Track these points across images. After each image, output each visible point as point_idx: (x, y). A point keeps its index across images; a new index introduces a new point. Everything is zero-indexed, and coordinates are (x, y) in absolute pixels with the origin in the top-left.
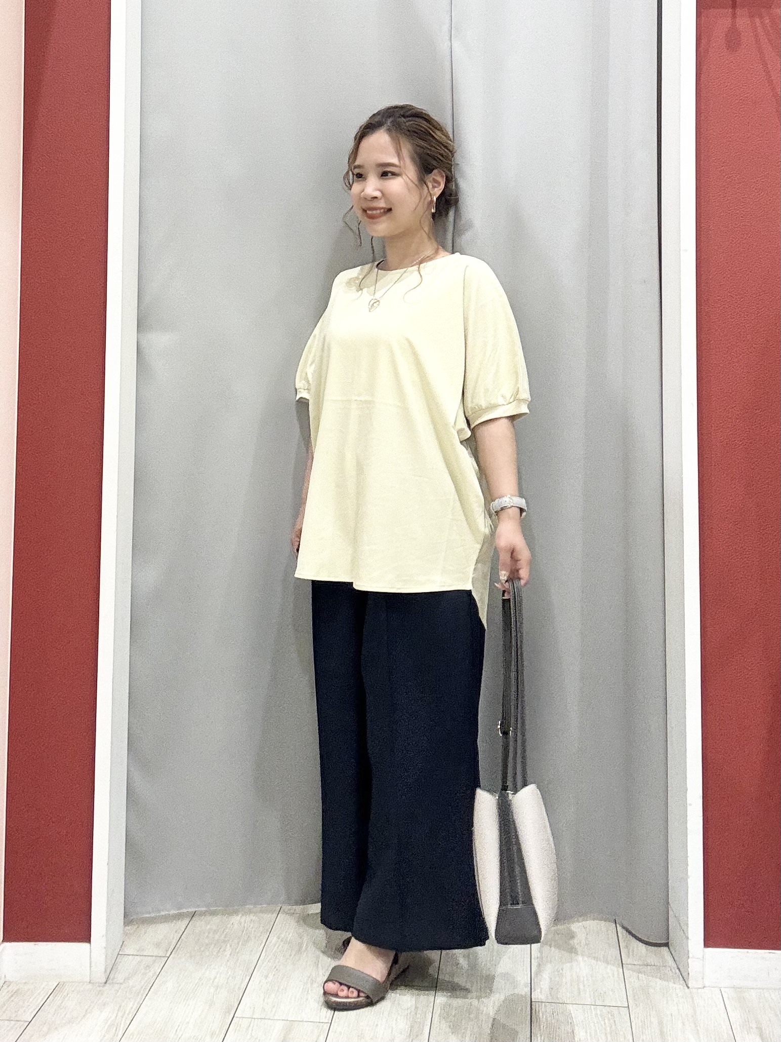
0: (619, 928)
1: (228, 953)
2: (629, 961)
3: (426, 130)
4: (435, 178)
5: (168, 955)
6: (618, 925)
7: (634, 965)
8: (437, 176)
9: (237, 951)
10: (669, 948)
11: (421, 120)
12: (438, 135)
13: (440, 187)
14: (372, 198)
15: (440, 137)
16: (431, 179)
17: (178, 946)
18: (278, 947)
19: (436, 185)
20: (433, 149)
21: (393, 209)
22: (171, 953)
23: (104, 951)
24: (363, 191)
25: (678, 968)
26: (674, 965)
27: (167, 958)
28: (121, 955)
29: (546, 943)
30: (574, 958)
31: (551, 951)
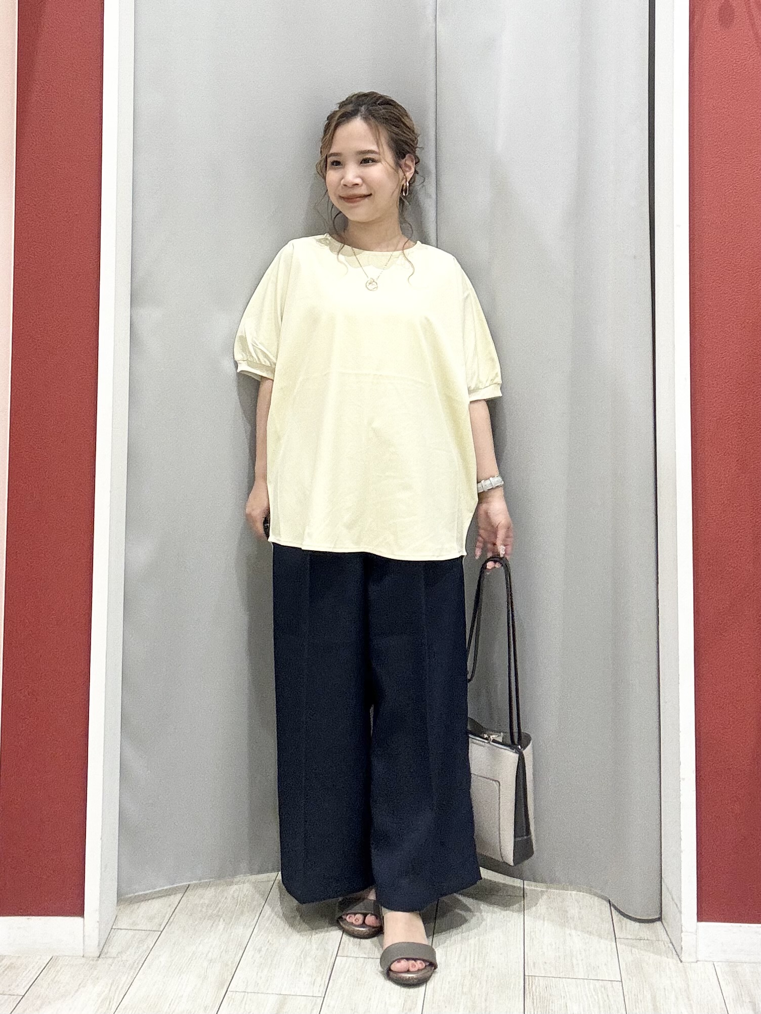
0: (613, 910)
1: (221, 928)
2: (621, 937)
3: (398, 117)
4: (408, 162)
5: (161, 930)
7: (627, 939)
9: (230, 925)
10: (662, 923)
11: (391, 107)
13: (410, 171)
14: (352, 185)
15: (408, 122)
16: (405, 164)
17: (171, 920)
18: (271, 921)
19: (408, 169)
20: (404, 135)
21: (373, 194)
22: (164, 928)
23: (97, 925)
24: (343, 178)
25: (671, 943)
26: (667, 939)
27: (160, 933)
28: (115, 929)
29: (539, 917)
30: (568, 933)
31: (544, 925)
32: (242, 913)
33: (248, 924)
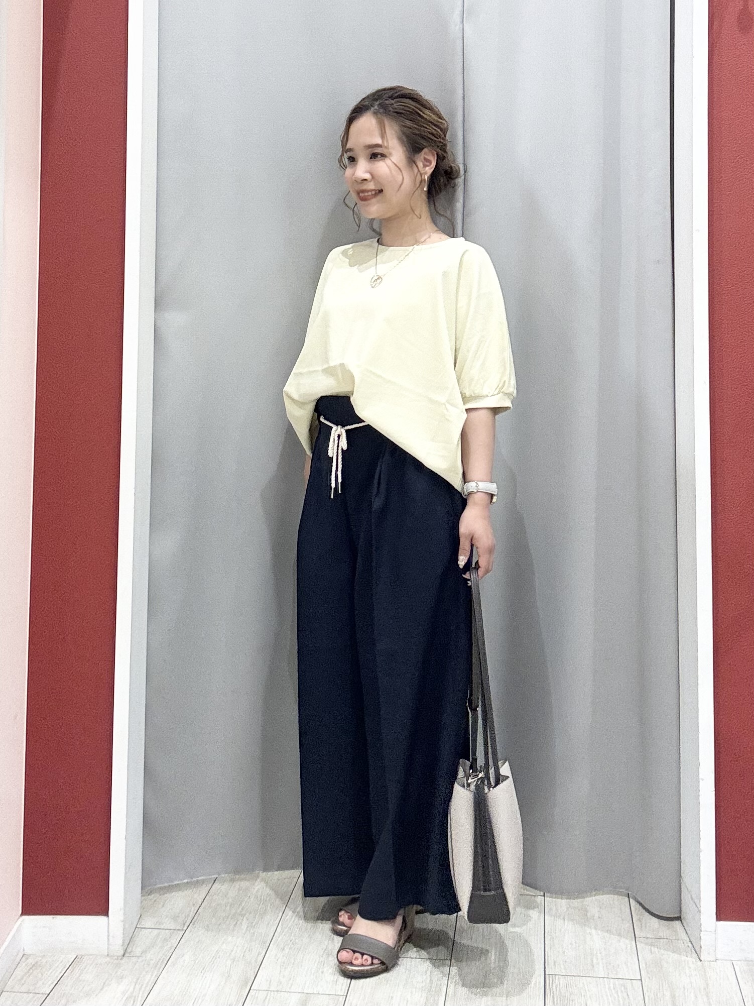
0: (632, 901)
1: (244, 926)
2: (641, 935)
3: (414, 110)
4: (426, 157)
5: (185, 928)
6: (631, 899)
7: (647, 938)
8: (428, 155)
9: (254, 924)
10: (681, 922)
11: (407, 101)
12: (427, 114)
13: (432, 166)
14: (362, 180)
15: (428, 115)
16: (422, 158)
17: (195, 918)
18: (294, 921)
19: (428, 164)
20: (422, 129)
21: (383, 189)
22: (188, 927)
23: (122, 924)
24: (354, 174)
25: (691, 942)
26: (686, 938)
27: (183, 932)
28: (139, 928)
29: (560, 916)
30: (588, 932)
31: (564, 924)
32: (265, 912)
33: (271, 923)
